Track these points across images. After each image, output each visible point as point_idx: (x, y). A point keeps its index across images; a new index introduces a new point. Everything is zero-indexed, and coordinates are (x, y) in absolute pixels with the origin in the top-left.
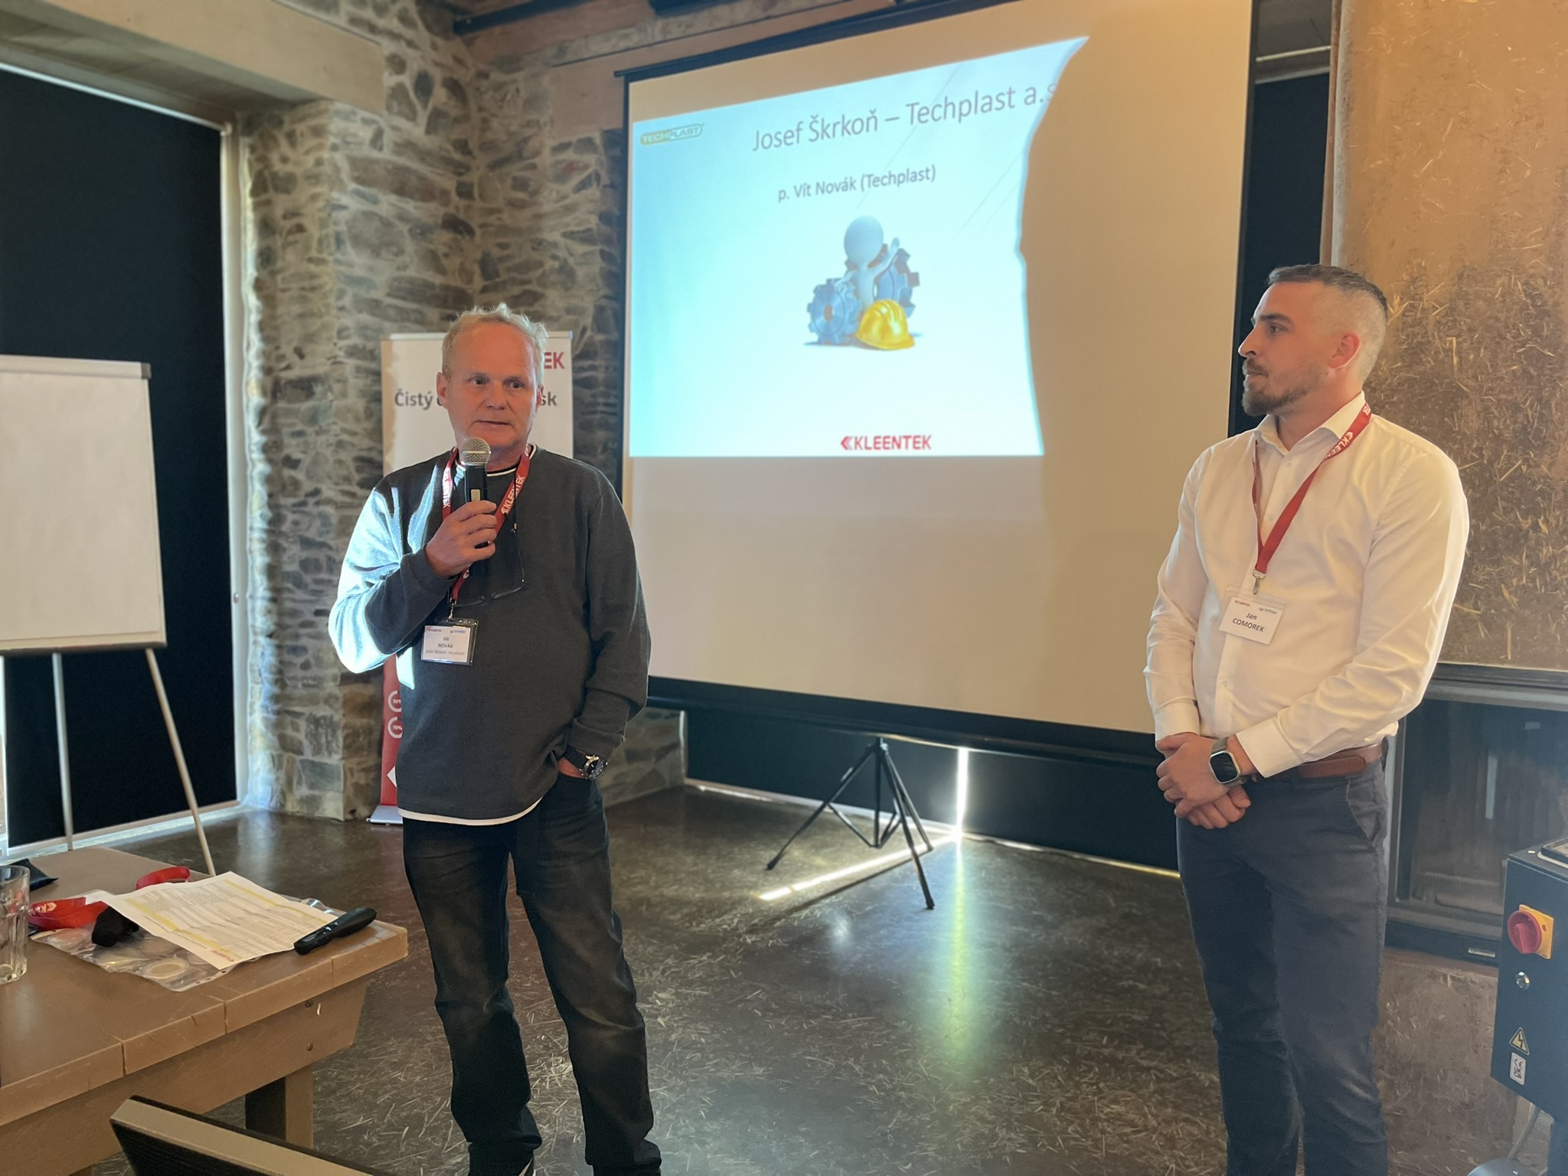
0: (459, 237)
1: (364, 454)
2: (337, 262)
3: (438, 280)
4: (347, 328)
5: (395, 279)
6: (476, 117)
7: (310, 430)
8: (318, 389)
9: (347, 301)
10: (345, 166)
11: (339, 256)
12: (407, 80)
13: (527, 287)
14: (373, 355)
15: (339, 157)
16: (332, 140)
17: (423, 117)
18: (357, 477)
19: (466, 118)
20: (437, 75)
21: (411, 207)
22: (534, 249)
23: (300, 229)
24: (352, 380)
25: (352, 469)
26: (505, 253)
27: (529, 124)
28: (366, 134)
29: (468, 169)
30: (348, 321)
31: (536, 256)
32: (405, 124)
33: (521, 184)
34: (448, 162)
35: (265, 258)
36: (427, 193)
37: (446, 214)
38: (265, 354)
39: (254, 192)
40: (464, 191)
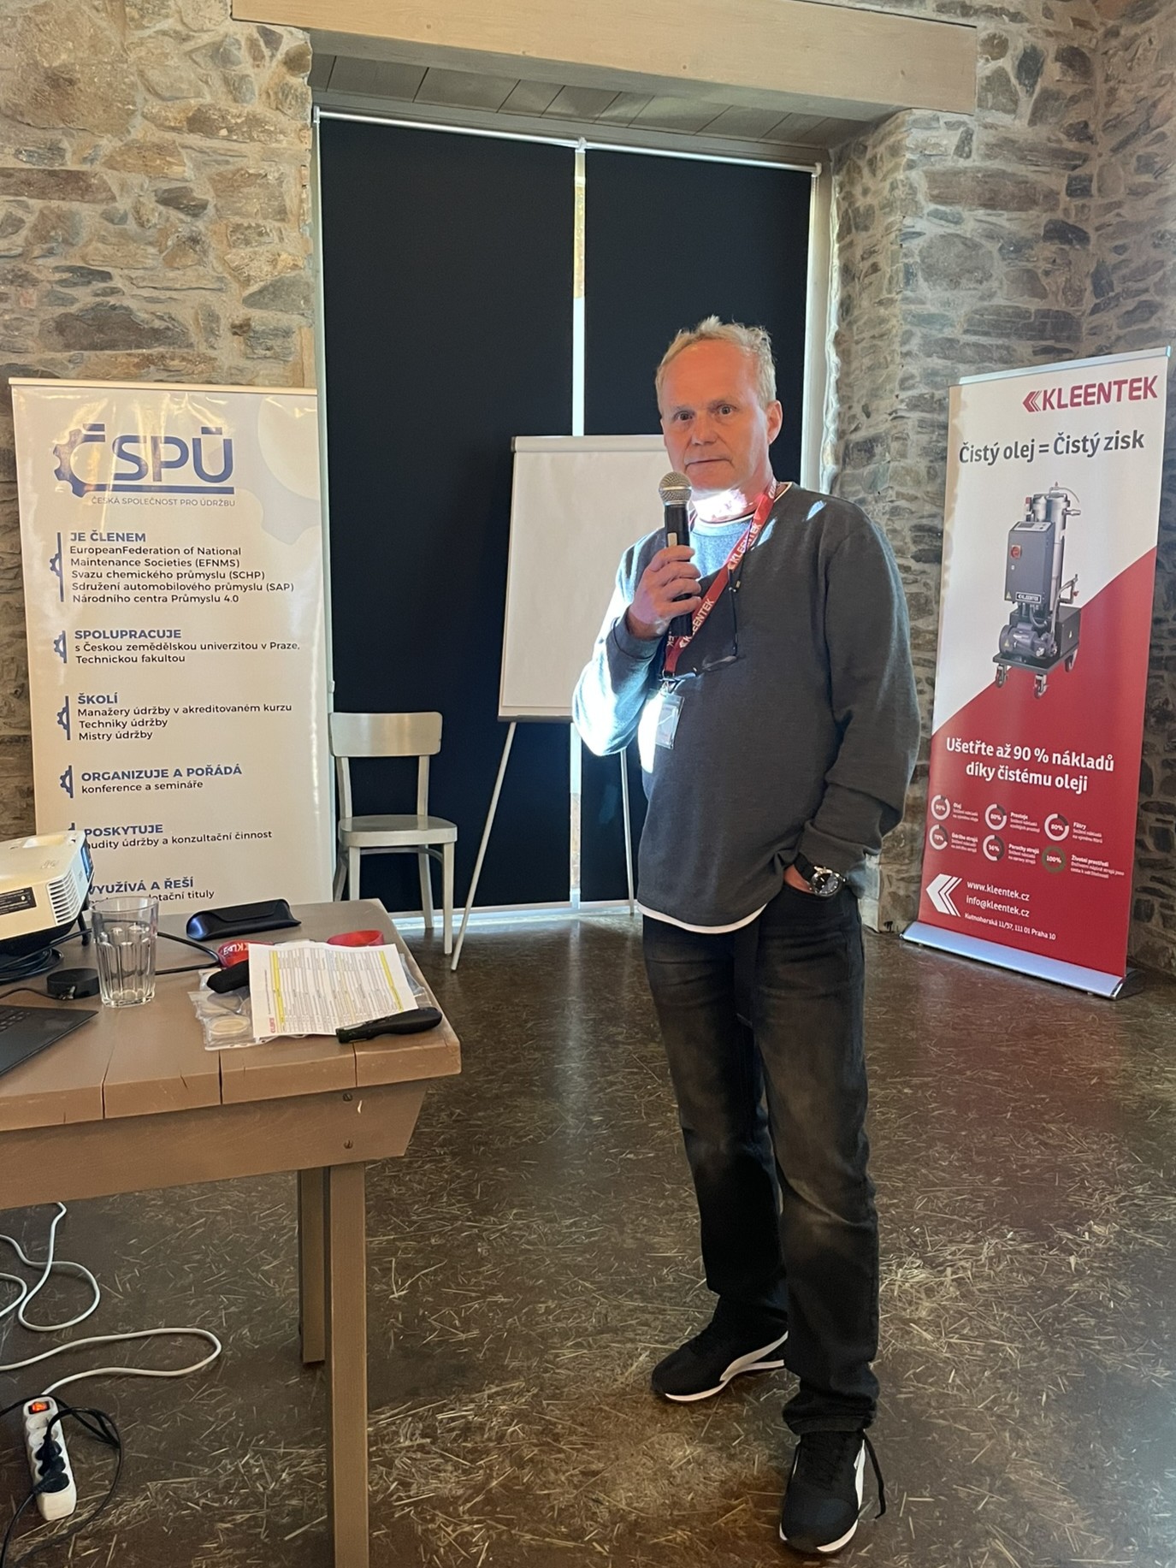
0: (1066, 247)
1: (925, 522)
2: (906, 300)
3: (1033, 305)
4: (912, 377)
5: (976, 312)
6: (1101, 88)
7: (870, 498)
8: (878, 450)
9: (914, 345)
10: (922, 185)
11: (908, 293)
12: (1007, 64)
13: (1144, 297)
14: (941, 406)
15: (916, 176)
16: (909, 156)
17: (1026, 105)
18: (913, 549)
19: (1089, 93)
20: (1050, 48)
21: (1004, 220)
22: (1156, 246)
23: (875, 268)
24: (913, 437)
25: (908, 540)
26: (1122, 257)
28: (951, 140)
29: (1085, 159)
30: (913, 368)
31: (1155, 254)
32: (1004, 119)
33: (1146, 165)
34: (1057, 154)
35: (846, 307)
36: (1026, 198)
37: (1050, 221)
38: (840, 416)
40: (1079, 189)
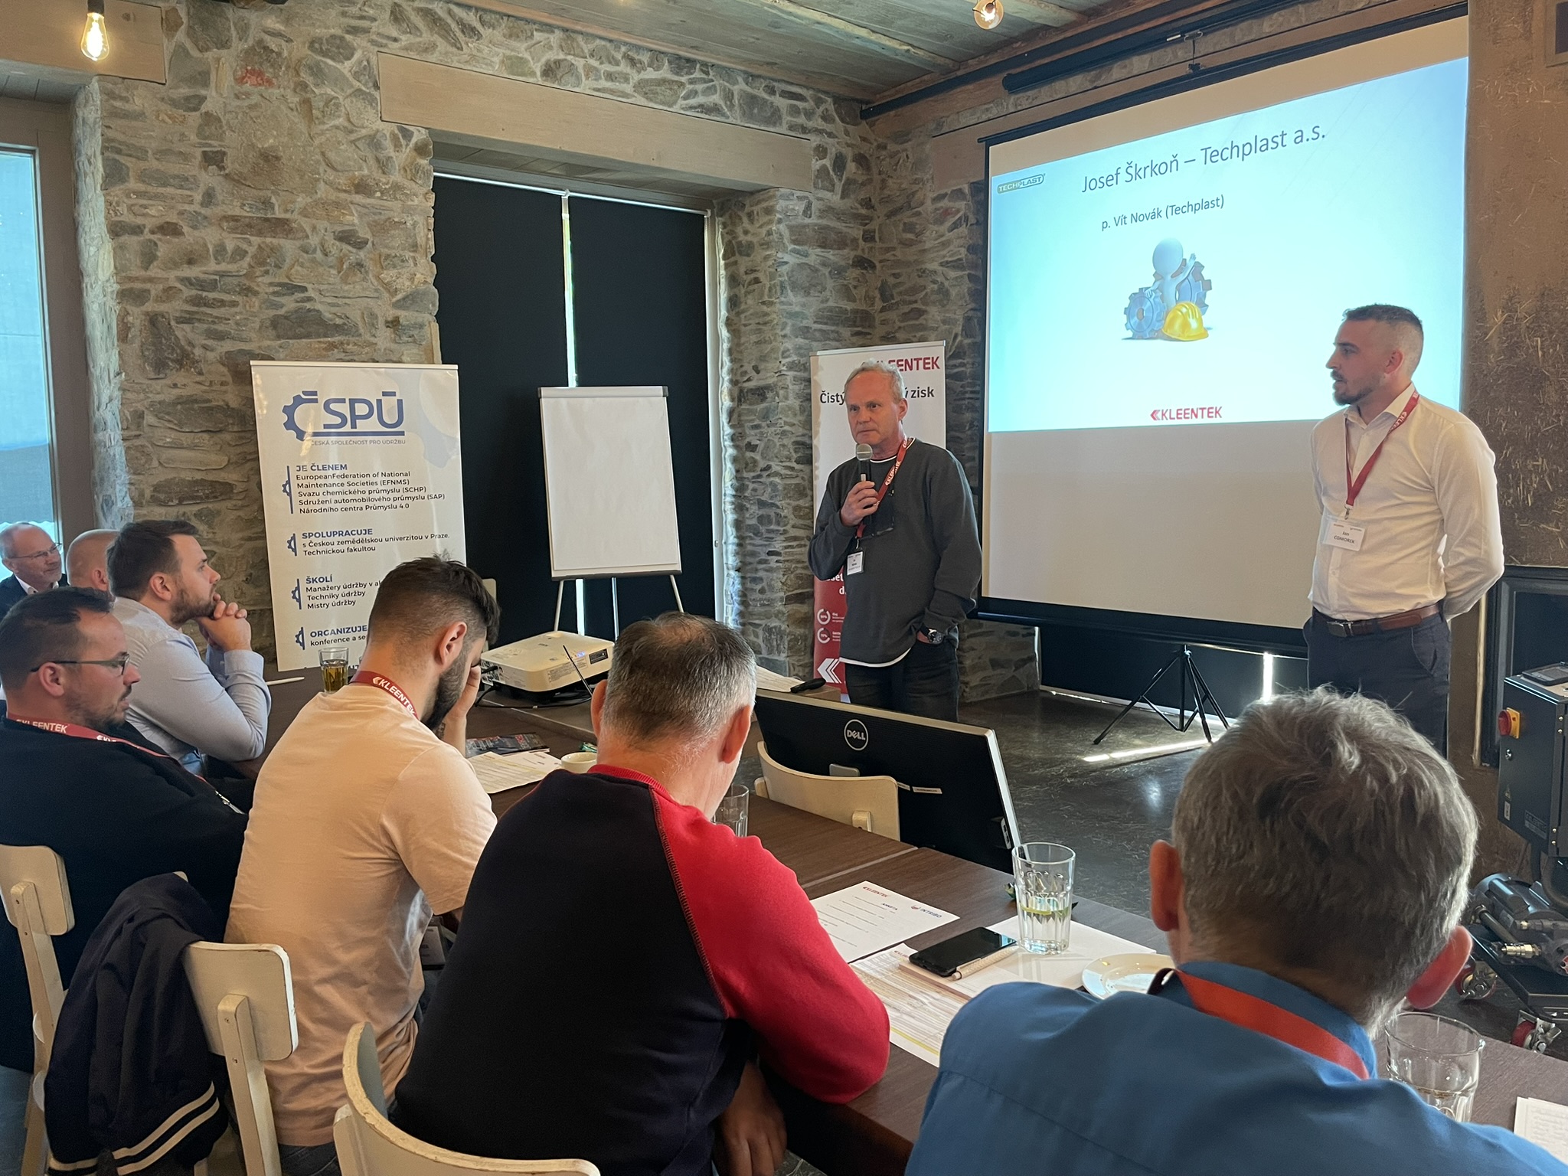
0: (864, 271)
1: (799, 439)
2: (782, 303)
3: (849, 306)
4: (788, 350)
5: (820, 310)
6: (877, 178)
7: (764, 424)
8: (770, 395)
9: (788, 330)
10: (786, 233)
11: (783, 299)
12: (827, 162)
13: (915, 306)
14: (806, 368)
15: (782, 227)
16: (778, 216)
17: (839, 188)
18: (795, 456)
19: (870, 181)
20: (849, 153)
21: (831, 255)
22: (919, 276)
23: (757, 281)
24: (791, 387)
25: (792, 451)
26: (898, 281)
27: (916, 182)
28: (800, 207)
29: (871, 219)
30: (788, 345)
31: (921, 282)
32: (827, 195)
33: (909, 228)
34: (857, 216)
35: (733, 302)
36: (842, 243)
37: (856, 256)
38: (731, 371)
39: (725, 257)
40: (869, 237)
